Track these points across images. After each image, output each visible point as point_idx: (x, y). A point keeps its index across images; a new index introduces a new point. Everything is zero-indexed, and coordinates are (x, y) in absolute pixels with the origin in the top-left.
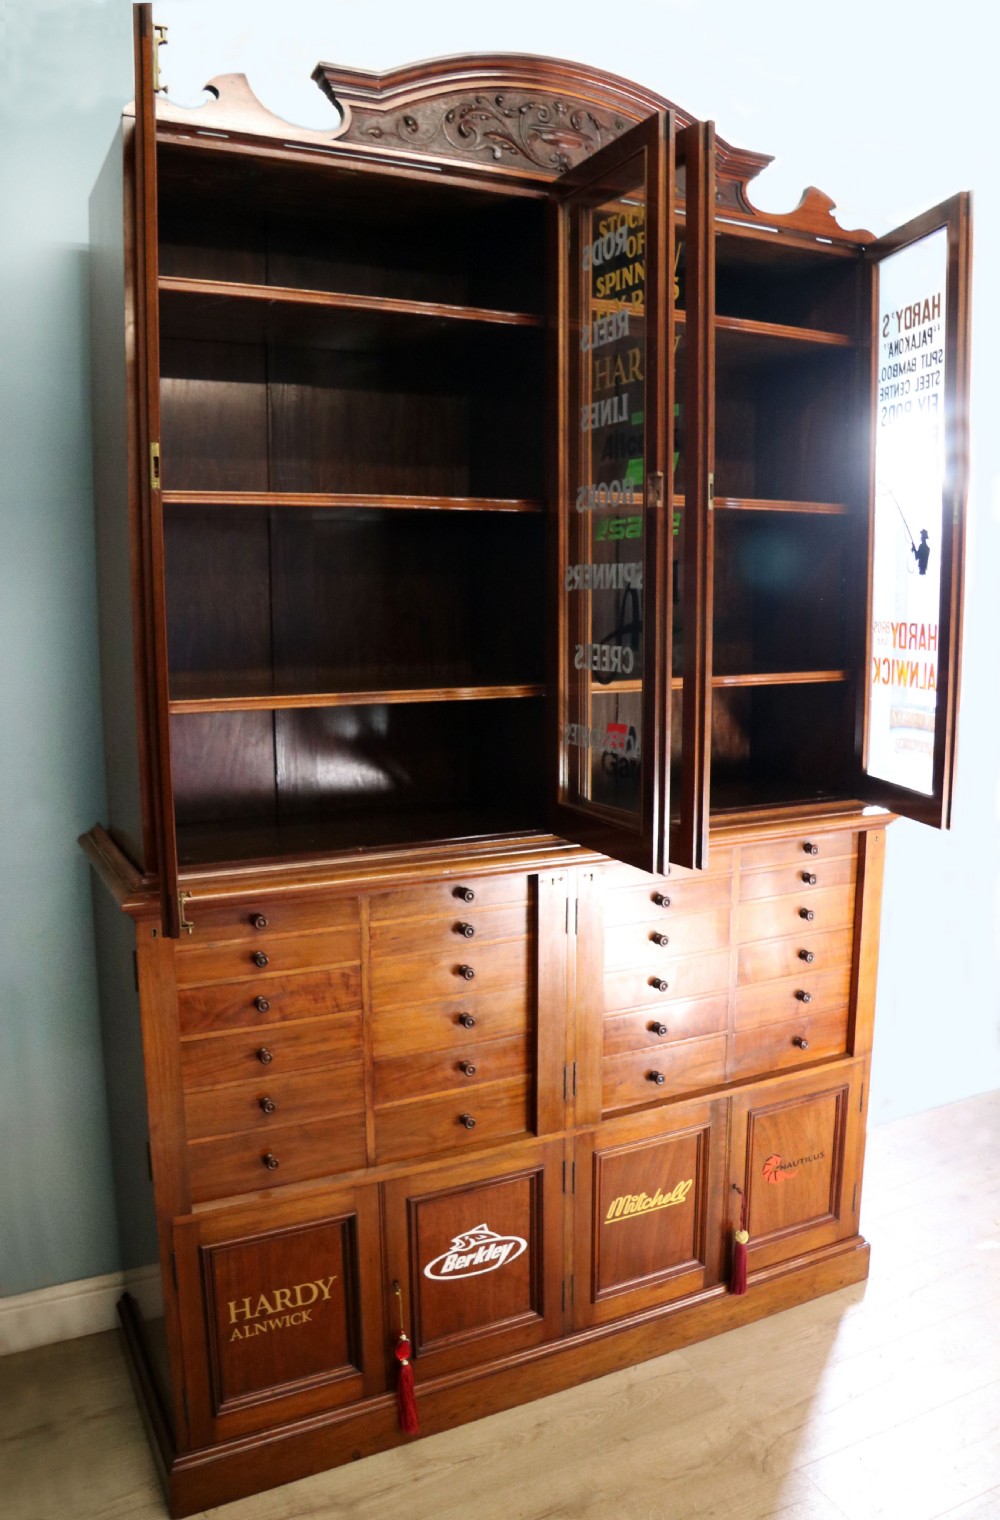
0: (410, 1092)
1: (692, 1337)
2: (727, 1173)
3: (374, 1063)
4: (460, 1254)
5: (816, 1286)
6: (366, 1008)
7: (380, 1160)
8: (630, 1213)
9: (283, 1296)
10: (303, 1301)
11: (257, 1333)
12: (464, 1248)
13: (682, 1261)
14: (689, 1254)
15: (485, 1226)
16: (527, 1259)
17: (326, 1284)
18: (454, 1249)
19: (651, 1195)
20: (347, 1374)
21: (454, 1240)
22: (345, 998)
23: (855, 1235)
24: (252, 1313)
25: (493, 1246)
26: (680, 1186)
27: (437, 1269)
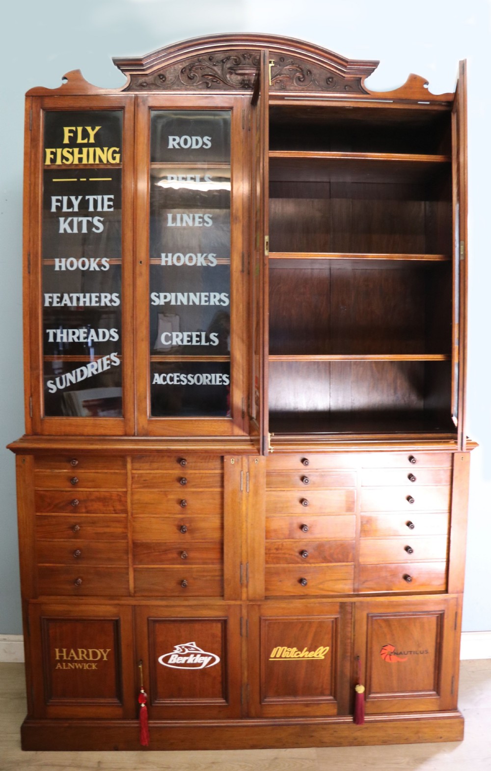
0: (153, 562)
1: (326, 743)
2: (353, 648)
3: (134, 543)
4: (180, 655)
5: (420, 735)
6: (129, 514)
7: (136, 595)
8: (285, 658)
9: (83, 652)
10: (93, 658)
11: (69, 668)
12: (181, 652)
13: (322, 694)
14: (328, 692)
15: (194, 643)
16: (219, 668)
17: (105, 652)
18: (176, 652)
19: (301, 650)
20: (115, 703)
21: (176, 647)
22: (119, 507)
23: (455, 709)
24: (67, 657)
25: (199, 656)
26: (320, 650)
27: (166, 660)
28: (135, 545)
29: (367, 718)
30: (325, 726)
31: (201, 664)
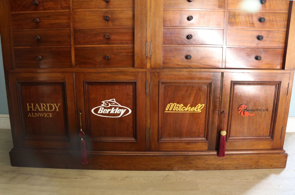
0: (87, 43)
1: (200, 167)
2: (220, 105)
4: (105, 108)
5: (259, 164)
6: (71, 9)
7: (76, 66)
8: (175, 111)
9: (43, 106)
10: (50, 110)
11: (36, 116)
12: (106, 106)
13: (198, 136)
14: (202, 135)
15: (114, 99)
16: (131, 117)
17: (57, 106)
18: (103, 105)
19: (186, 105)
20: (65, 139)
21: (103, 102)
22: (64, 5)
23: (281, 148)
24: (34, 109)
25: (118, 108)
26: (199, 106)
27: (96, 111)
28: (75, 31)
29: (226, 153)
30: (200, 157)
31: (119, 114)
